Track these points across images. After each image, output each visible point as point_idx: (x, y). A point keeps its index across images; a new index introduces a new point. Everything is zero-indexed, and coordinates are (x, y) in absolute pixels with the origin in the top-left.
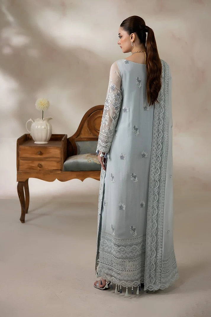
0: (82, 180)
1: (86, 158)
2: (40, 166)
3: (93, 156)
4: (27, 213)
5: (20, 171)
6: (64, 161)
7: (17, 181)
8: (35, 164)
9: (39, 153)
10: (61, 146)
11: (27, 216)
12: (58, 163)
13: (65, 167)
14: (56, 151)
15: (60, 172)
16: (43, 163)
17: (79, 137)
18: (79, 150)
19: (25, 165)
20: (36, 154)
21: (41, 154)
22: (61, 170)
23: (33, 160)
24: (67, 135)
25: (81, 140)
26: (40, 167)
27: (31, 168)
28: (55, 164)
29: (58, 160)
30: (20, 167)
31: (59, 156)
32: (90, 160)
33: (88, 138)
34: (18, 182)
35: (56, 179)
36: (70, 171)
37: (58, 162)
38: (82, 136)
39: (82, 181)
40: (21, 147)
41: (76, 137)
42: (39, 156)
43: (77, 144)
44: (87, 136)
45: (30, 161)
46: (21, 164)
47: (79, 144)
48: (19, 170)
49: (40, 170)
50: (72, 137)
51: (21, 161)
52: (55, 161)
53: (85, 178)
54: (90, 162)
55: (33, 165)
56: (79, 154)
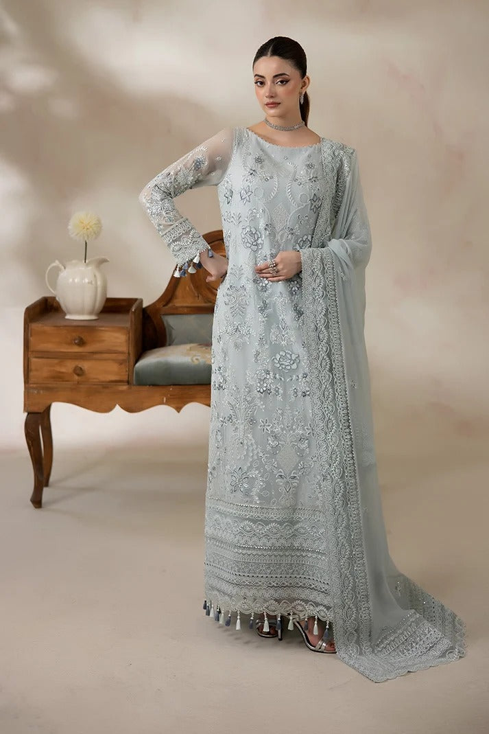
0: (178, 409)
1: (188, 354)
2: (79, 372)
3: (204, 348)
4: (47, 485)
5: (32, 385)
6: (137, 361)
7: (25, 410)
8: (68, 367)
9: (76, 341)
10: (128, 325)
11: (47, 493)
12: (121, 364)
13: (137, 374)
14: (117, 337)
15: (125, 387)
16: (85, 365)
17: (170, 305)
18: (171, 335)
19: (43, 369)
20: (70, 343)
21: (82, 343)
22: (128, 382)
23: (63, 357)
24: (141, 301)
25: (176, 312)
26: (78, 375)
27: (58, 377)
28: (114, 367)
29: (122, 357)
30: (31, 374)
31: (124, 348)
32: (197, 359)
33: (190, 307)
34: (26, 414)
35: (118, 407)
36: (150, 385)
37: (121, 363)
38: (178, 303)
39: (179, 412)
40: (35, 326)
41: (164, 306)
42: (76, 349)
43: (167, 321)
44: (189, 302)
45: (56, 361)
46: (33, 367)
47: (172, 322)
48: (30, 382)
49: (78, 383)
50: (154, 305)
51: (34, 360)
52: (113, 360)
53: (185, 403)
54: (196, 362)
55: (63, 370)
56: (170, 345)
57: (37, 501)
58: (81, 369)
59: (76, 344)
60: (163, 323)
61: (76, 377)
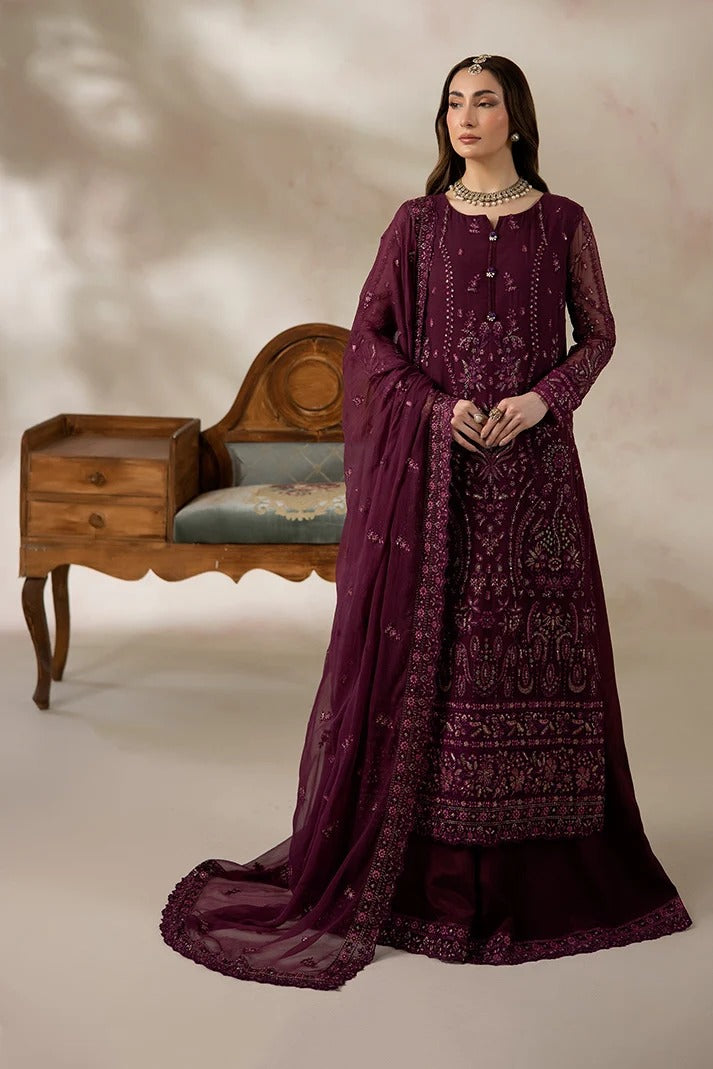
0: (236, 579)
1: (251, 501)
2: (97, 521)
3: (276, 493)
4: (59, 678)
5: (30, 539)
6: (179, 510)
7: (22, 574)
8: (82, 514)
9: (93, 479)
10: (165, 456)
12: (156, 513)
13: (179, 529)
14: (150, 475)
15: (161, 545)
16: (106, 513)
17: (239, 428)
18: (238, 470)
19: (49, 517)
20: (84, 482)
21: (100, 481)
22: (166, 538)
23: (75, 501)
24: (198, 422)
25: (246, 439)
26: (96, 526)
27: (68, 528)
28: (146, 516)
29: (158, 502)
30: (33, 524)
31: (161, 491)
32: (263, 508)
33: (269, 432)
34: (24, 579)
35: (151, 572)
36: (196, 543)
37: (156, 511)
38: (248, 427)
39: (236, 582)
40: (34, 456)
41: (230, 430)
42: (94, 490)
43: (233, 451)
44: (266, 424)
45: (64, 506)
46: (33, 513)
47: (242, 453)
48: (29, 534)
49: (96, 537)
50: (215, 428)
51: (35, 504)
52: (146, 507)
53: (246, 570)
54: (262, 513)
55: (74, 519)
56: (237, 485)
57: (42, 700)
58: (100, 518)
59: (92, 482)
60: (228, 455)
61: (93, 529)
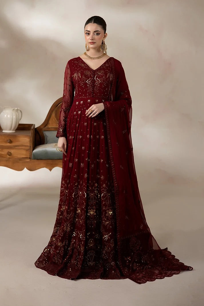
0: (50, 170)
1: (55, 147)
2: (10, 154)
6: (33, 150)
8: (5, 152)
10: (30, 134)
12: (27, 151)
13: (34, 155)
14: (25, 139)
15: (28, 160)
16: (12, 151)
17: (47, 127)
18: (47, 139)
20: (6, 142)
21: (11, 142)
22: (30, 158)
23: (3, 148)
24: (35, 125)
25: (49, 130)
26: (9, 155)
27: (1, 156)
28: (24, 152)
29: (28, 148)
31: (28, 144)
33: (55, 128)
35: (25, 168)
36: (39, 159)
37: (27, 150)
38: (50, 126)
41: (44, 127)
42: (8, 144)
43: (45, 134)
44: (54, 126)
45: (0, 149)
47: (47, 134)
49: (9, 158)
50: (40, 126)
52: (24, 149)
53: (54, 167)
55: (2, 153)
56: (46, 144)
59: (8, 142)
60: (44, 135)
61: (8, 156)
